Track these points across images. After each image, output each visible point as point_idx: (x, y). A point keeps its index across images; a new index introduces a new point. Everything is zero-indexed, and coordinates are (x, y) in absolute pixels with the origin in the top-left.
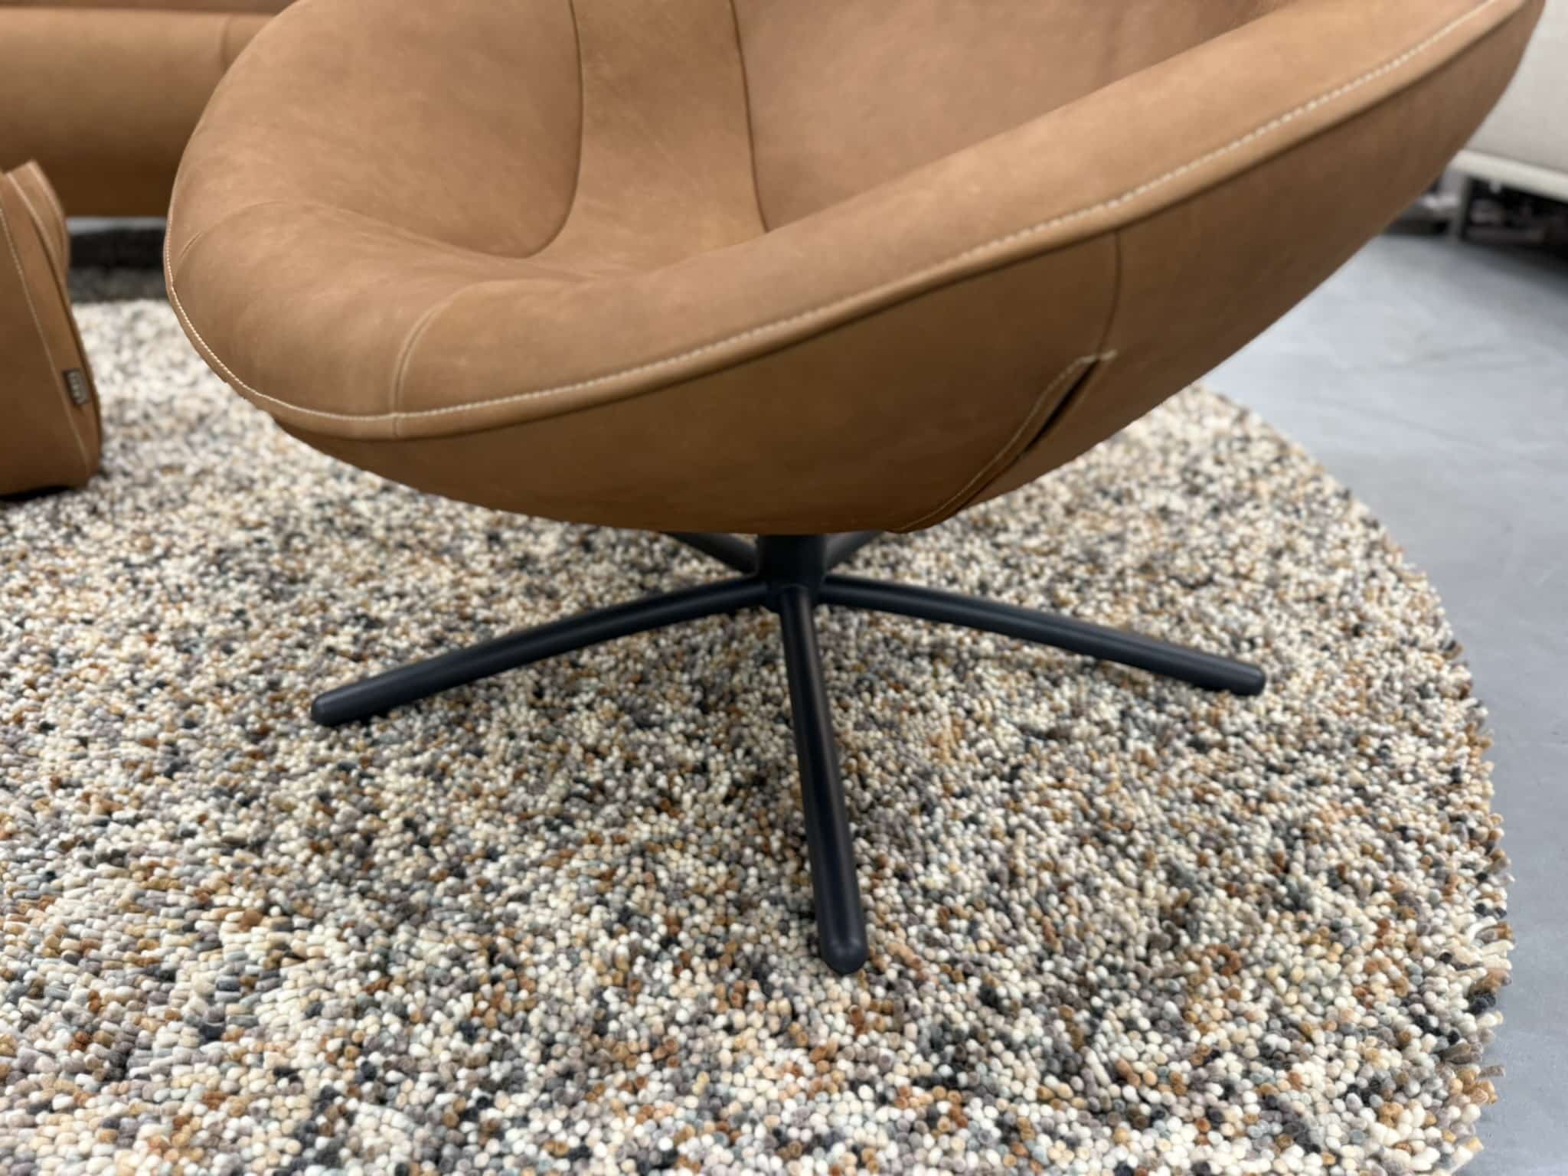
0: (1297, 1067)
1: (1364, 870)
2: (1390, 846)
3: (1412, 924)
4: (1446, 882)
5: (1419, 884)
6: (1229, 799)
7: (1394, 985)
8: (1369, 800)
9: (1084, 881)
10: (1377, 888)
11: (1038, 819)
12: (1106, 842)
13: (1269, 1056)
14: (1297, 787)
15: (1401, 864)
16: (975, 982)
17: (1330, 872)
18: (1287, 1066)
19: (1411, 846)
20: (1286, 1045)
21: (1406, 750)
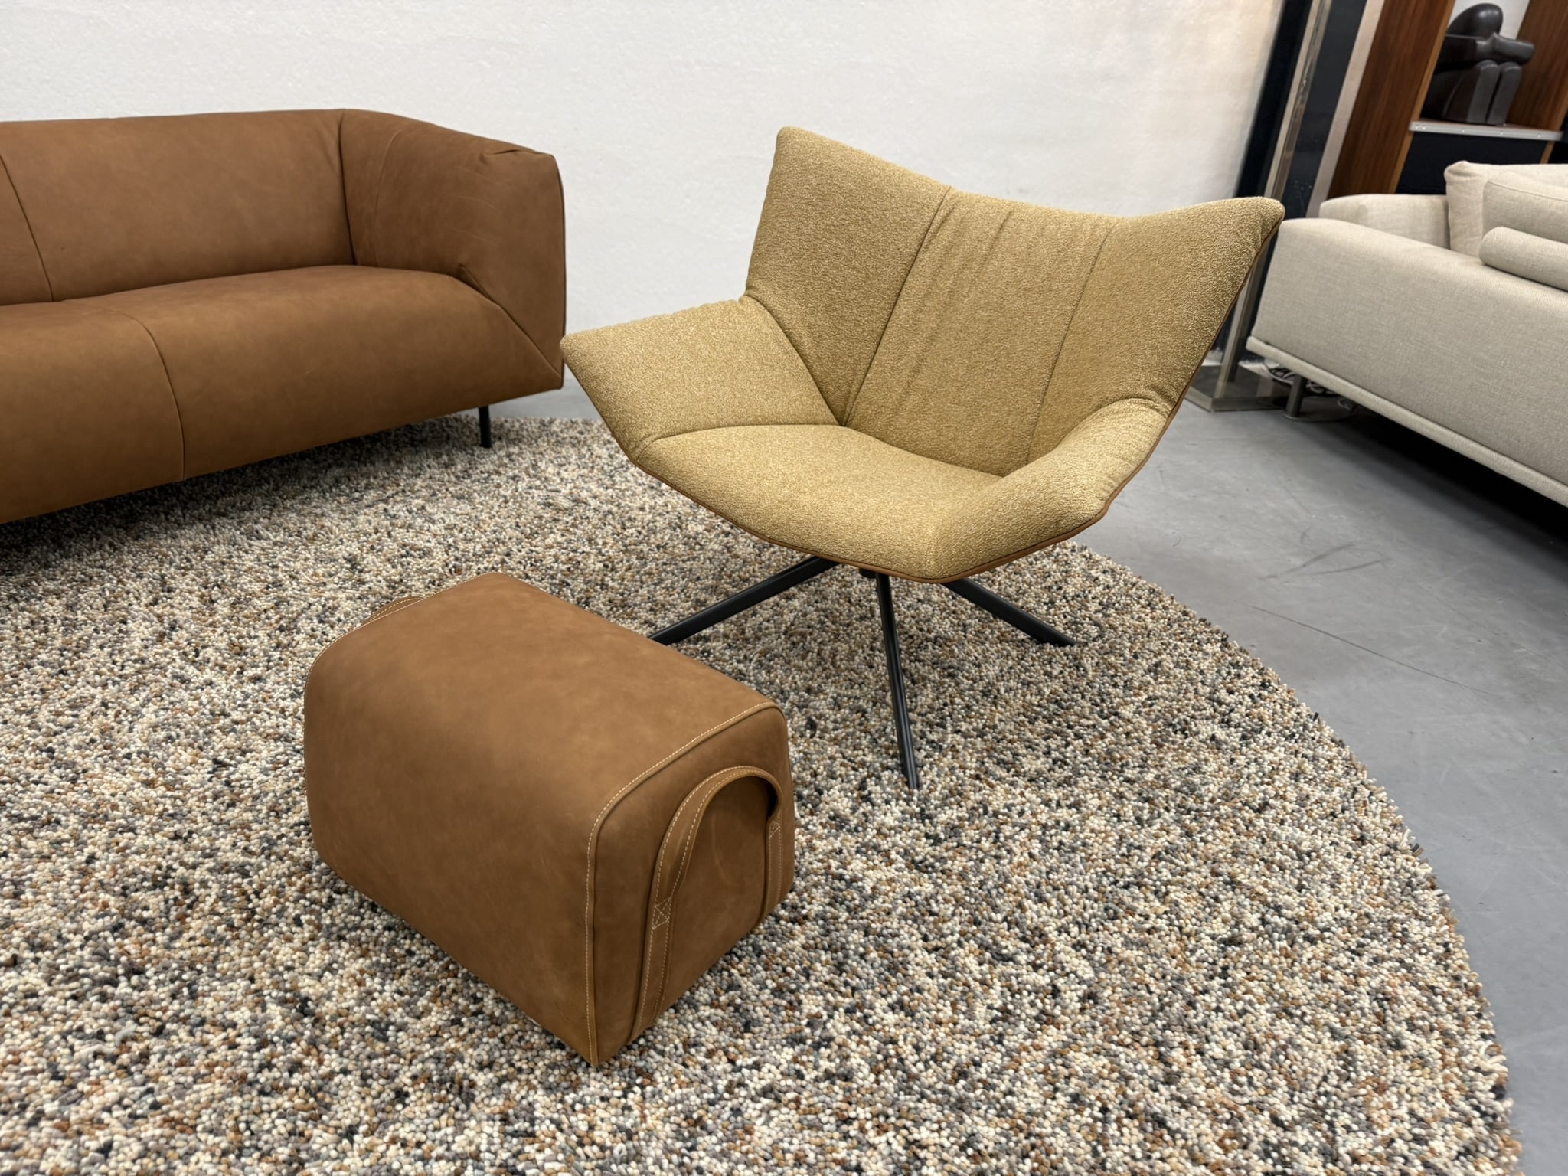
0: (1431, 1143)
1: (1423, 1018)
2: (1430, 1000)
3: (1455, 1050)
4: (1462, 1019)
5: (1450, 1023)
6: (1339, 978)
7: (1459, 1089)
8: (1409, 968)
9: (1290, 1041)
10: (1432, 1030)
11: (1251, 1003)
12: (1291, 1015)
13: (1418, 1139)
14: (1370, 964)
15: (1438, 1013)
16: (1266, 1113)
17: (1406, 1020)
18: (1426, 1143)
19: (1439, 999)
20: (1423, 1132)
21: (1415, 928)
